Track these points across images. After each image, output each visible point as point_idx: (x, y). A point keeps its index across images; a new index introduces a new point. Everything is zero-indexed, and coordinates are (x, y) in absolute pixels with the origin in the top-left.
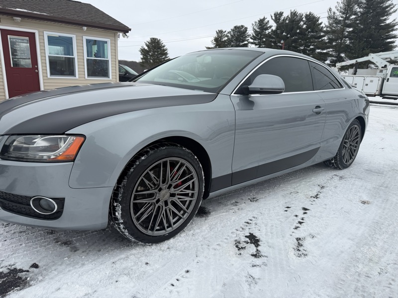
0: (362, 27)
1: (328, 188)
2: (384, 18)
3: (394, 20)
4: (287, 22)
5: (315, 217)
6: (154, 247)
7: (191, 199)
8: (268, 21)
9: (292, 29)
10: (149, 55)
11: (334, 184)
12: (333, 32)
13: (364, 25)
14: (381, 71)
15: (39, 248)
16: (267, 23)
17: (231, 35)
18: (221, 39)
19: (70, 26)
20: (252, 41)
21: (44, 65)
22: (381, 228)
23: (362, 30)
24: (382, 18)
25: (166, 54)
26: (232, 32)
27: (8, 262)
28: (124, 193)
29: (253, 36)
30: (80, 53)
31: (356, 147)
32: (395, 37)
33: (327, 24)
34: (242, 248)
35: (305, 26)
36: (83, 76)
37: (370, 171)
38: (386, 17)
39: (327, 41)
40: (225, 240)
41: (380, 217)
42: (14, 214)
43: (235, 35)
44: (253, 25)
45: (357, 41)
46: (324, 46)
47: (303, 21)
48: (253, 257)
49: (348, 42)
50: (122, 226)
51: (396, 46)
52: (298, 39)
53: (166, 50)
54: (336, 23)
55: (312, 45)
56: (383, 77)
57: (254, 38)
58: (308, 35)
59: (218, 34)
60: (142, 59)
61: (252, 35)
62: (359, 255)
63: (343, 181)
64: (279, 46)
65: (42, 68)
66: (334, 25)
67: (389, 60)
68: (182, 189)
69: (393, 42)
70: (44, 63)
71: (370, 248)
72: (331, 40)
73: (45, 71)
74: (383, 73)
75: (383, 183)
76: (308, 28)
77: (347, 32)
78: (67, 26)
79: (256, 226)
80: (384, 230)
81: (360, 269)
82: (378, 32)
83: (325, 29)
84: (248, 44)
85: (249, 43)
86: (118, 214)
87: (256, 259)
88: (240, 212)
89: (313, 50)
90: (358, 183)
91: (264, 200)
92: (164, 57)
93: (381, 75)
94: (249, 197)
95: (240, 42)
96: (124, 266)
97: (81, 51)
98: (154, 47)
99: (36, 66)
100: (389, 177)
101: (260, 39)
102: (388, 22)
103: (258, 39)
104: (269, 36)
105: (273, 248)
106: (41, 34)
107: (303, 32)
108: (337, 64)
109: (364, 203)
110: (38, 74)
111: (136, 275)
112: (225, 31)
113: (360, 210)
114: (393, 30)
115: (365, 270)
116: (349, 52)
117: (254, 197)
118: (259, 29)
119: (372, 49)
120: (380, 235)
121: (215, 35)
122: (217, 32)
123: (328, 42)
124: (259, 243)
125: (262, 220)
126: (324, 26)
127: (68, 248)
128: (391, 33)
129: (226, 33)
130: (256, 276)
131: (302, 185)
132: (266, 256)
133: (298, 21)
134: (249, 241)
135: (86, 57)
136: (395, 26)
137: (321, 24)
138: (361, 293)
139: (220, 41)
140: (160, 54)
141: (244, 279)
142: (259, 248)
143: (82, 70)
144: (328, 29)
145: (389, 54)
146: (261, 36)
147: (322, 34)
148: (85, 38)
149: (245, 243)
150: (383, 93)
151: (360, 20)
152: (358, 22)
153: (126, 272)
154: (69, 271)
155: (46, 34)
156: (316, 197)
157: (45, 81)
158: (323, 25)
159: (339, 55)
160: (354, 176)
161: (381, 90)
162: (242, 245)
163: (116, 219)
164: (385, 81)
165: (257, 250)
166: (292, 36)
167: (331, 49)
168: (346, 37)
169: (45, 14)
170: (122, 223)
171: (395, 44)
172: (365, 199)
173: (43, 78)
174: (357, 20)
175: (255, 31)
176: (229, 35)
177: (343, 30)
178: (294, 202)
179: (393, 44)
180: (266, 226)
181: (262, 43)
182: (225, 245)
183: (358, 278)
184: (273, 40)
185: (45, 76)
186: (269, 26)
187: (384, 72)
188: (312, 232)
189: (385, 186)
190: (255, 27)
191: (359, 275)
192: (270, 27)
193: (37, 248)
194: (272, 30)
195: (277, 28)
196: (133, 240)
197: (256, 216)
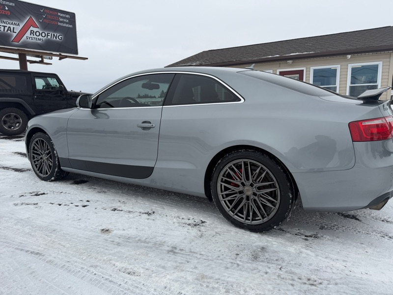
19: (335, 57)
30: (343, 81)
78: (332, 58)
97: (345, 79)
106: (308, 70)
135: (349, 84)
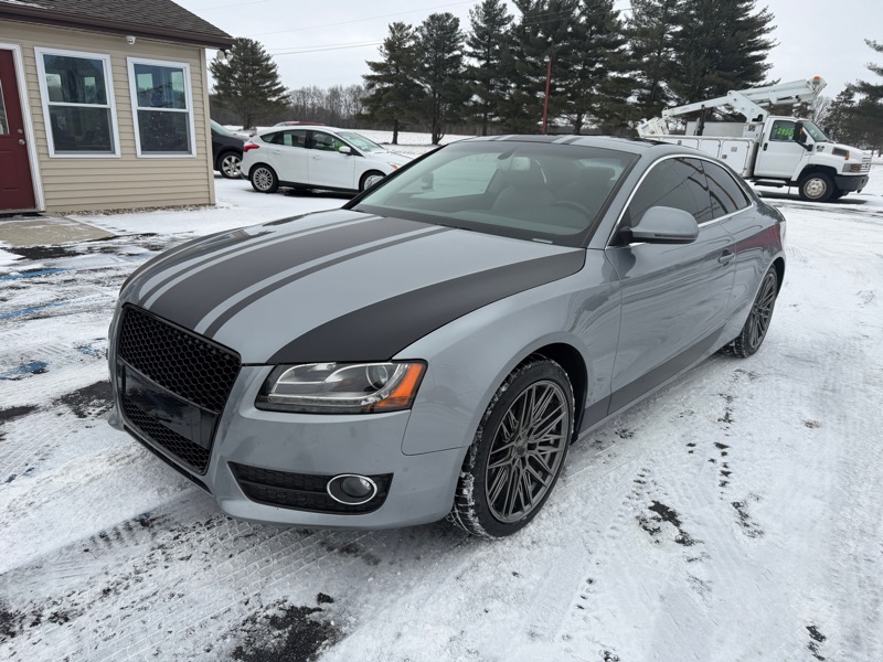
0: (701, 23)
1: (739, 400)
2: (744, 5)
3: (764, 10)
4: (546, 8)
5: (743, 460)
6: (507, 541)
7: (554, 450)
8: (505, 5)
9: (557, 25)
10: (234, 78)
11: (745, 390)
12: (643, 33)
13: (704, 20)
14: (752, 128)
15: (307, 565)
16: (501, 10)
17: (423, 36)
18: (400, 44)
20: (470, 49)
21: (39, 127)
22: (855, 473)
23: (700, 31)
24: (739, 6)
25: (274, 76)
26: (425, 29)
27: (271, 596)
28: (478, 453)
29: (473, 39)
30: (123, 96)
31: (767, 313)
32: (766, 46)
33: (630, 16)
34: (655, 530)
35: (583, 19)
36: (132, 151)
37: (792, 357)
38: (747, 4)
39: (631, 53)
40: (621, 519)
41: (847, 452)
42: (280, 509)
43: (432, 35)
44: (471, 12)
45: (692, 55)
46: (622, 63)
47: (580, 7)
48: (681, 545)
49: (673, 55)
50: (471, 511)
51: (768, 67)
52: (570, 48)
53: (274, 67)
54: (648, 14)
55: (600, 62)
56: (755, 140)
57: (475, 43)
58: (591, 39)
59: (393, 32)
60: (216, 88)
61: (469, 36)
62: (843, 525)
63: (756, 383)
64: (530, 62)
65: (35, 134)
66: (645, 18)
67: (767, 104)
68: (546, 435)
69: (762, 58)
70: (39, 123)
71: (852, 510)
72: (638, 52)
73: (42, 142)
74: (755, 133)
75: (826, 382)
76: (590, 22)
77: (671, 33)
78: (88, 33)
79: (657, 487)
80: (861, 475)
81: (853, 550)
82: (733, 35)
83: (625, 27)
84: (461, 56)
85: (464, 53)
86: (467, 492)
87: (687, 548)
88: (615, 462)
89: (602, 72)
90: (785, 385)
91: (642, 433)
92: (268, 83)
93: (752, 137)
94: (615, 429)
95: (443, 51)
96: (480, 582)
97: (125, 93)
98: (245, 61)
99: (20, 131)
100: (830, 370)
101: (489, 45)
102: (751, 14)
103: (485, 46)
104: (505, 39)
105: (704, 524)
106: (29, 53)
107: (580, 32)
108: (664, 112)
109: (810, 425)
110: (25, 148)
111: (511, 597)
112: (410, 27)
113: (809, 441)
114: (762, 32)
115: (861, 549)
116: (675, 77)
117: (624, 428)
118: (485, 22)
119: (722, 73)
120: (859, 486)
121: (388, 35)
122: (391, 28)
123: (633, 56)
124: (679, 518)
125: (661, 473)
126: (624, 19)
127: (359, 558)
128: (758, 38)
129: (411, 31)
130: (703, 576)
131: (693, 397)
132: (702, 542)
133: (569, 7)
134: (660, 516)
135: (135, 107)
136: (765, 22)
137: (617, 14)
138: (869, 589)
139: (399, 47)
140: (260, 76)
141: (688, 584)
142: (683, 527)
143: (129, 136)
144: (633, 27)
145: (767, 92)
146: (490, 38)
147: (620, 37)
148: (131, 61)
149: (655, 521)
150: (756, 173)
151: (697, 9)
152: (692, 12)
153: (490, 592)
154: (392, 601)
155: (40, 52)
156: (727, 419)
157: (45, 165)
158: (621, 18)
159: (655, 84)
160: (772, 371)
161: (753, 167)
162: (653, 525)
163: (465, 501)
164: (761, 149)
165: (681, 532)
166: (556, 41)
167: (640, 72)
168: (668, 46)
169: (35, 5)
170: (472, 507)
171: (765, 62)
172: (810, 417)
173: (38, 158)
174: (690, 9)
175: (477, 28)
176: (418, 34)
177: (663, 30)
178: (696, 433)
179: (761, 62)
180: (673, 485)
181: (493, 54)
182: (625, 528)
183: (856, 564)
184: (517, 48)
185: (43, 154)
186: (506, 16)
187: (758, 129)
188: (751, 489)
189: (830, 388)
190: (476, 19)
191: (855, 558)
192: (510, 18)
193: (301, 565)
194: (514, 25)
195: (524, 21)
196: (484, 533)
197: (646, 467)
